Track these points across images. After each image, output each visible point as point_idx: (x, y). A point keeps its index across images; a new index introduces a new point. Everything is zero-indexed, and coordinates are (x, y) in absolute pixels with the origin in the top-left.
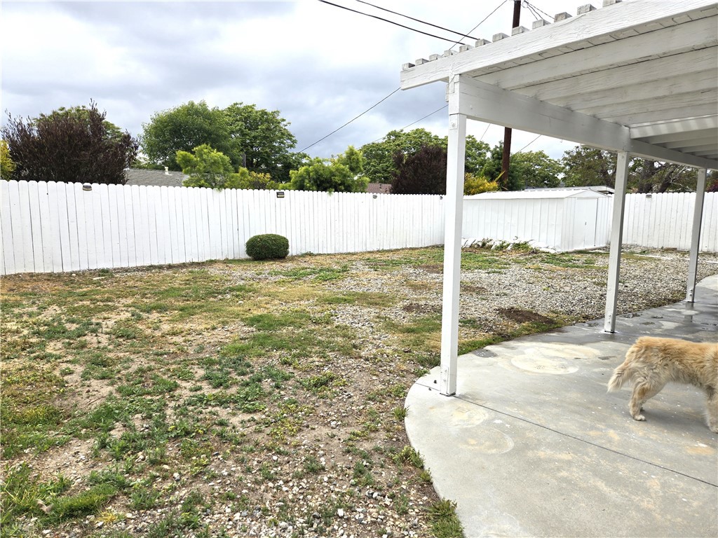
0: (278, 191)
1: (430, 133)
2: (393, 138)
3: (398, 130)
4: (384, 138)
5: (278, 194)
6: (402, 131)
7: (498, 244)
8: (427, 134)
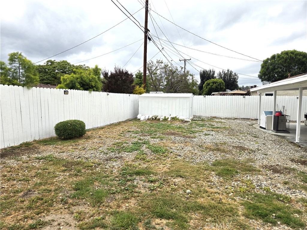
0: (65, 90)
1: (70, 63)
2: (49, 63)
3: (53, 60)
4: (45, 63)
5: (65, 92)
6: (55, 60)
7: (163, 117)
8: (69, 64)
